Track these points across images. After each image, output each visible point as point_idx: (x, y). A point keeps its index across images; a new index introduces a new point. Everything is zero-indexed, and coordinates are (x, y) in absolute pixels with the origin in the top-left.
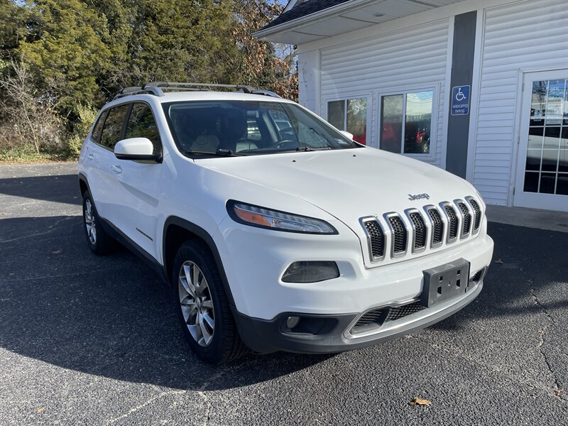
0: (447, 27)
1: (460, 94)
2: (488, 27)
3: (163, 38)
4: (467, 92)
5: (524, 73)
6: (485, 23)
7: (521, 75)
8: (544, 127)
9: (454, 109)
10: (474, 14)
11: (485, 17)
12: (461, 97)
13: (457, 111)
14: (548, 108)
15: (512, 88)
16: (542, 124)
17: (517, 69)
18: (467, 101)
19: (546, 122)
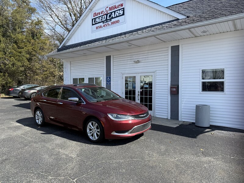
0: (104, 59)
1: (108, 79)
3: (20, 50)
4: (110, 78)
5: (123, 74)
6: (113, 59)
8: (128, 89)
9: (107, 83)
10: (110, 56)
11: (113, 57)
12: (108, 80)
13: (108, 84)
14: (129, 84)
15: (120, 78)
16: (128, 88)
17: (121, 73)
18: (110, 81)
19: (129, 88)
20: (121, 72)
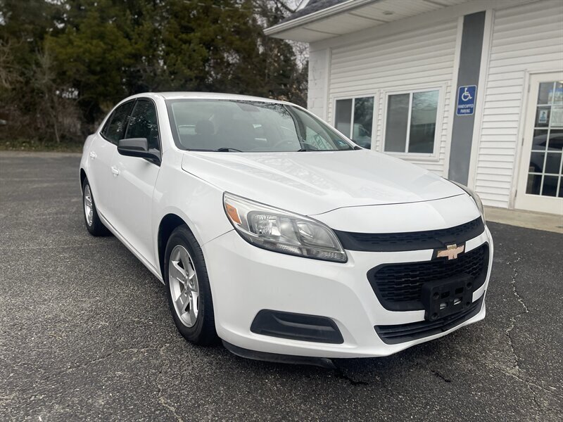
0: (456, 27)
1: (466, 93)
2: (496, 28)
4: (473, 91)
5: (531, 74)
6: (493, 23)
7: (527, 75)
8: (549, 129)
9: (459, 109)
10: (484, 13)
11: (494, 17)
12: (465, 97)
13: (462, 111)
14: (553, 110)
15: (519, 89)
16: (547, 125)
17: (524, 71)
18: (472, 101)
19: (551, 124)
20: (523, 67)
